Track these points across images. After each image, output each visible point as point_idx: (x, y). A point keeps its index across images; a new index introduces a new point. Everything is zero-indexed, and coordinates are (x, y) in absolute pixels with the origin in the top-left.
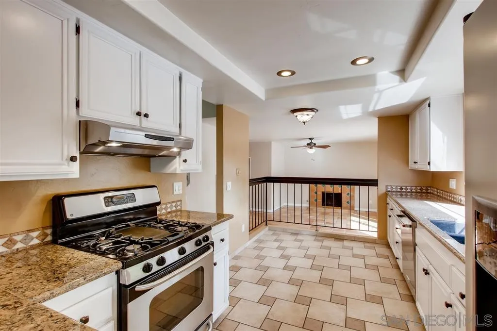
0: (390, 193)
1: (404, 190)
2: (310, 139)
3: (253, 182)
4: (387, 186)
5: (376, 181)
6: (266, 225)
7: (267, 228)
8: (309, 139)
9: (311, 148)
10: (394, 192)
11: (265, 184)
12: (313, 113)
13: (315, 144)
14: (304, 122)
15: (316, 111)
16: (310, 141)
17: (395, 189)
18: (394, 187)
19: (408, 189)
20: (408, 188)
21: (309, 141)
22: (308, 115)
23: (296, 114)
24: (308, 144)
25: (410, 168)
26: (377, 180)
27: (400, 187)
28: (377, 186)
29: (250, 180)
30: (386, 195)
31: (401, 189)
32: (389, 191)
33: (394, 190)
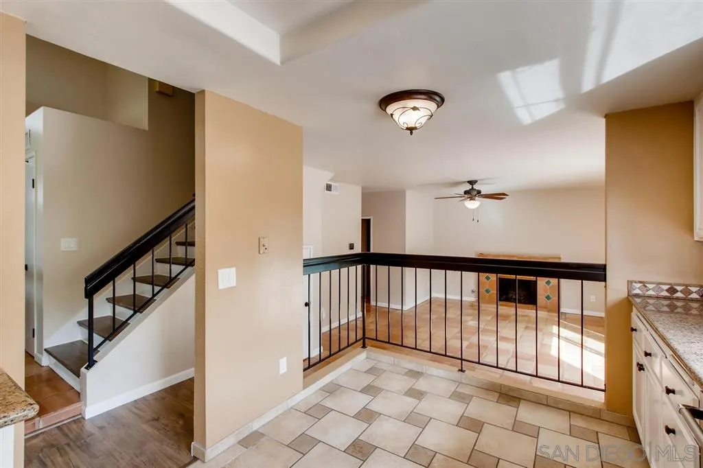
0: (638, 300)
1: (679, 295)
2: (472, 183)
4: (630, 283)
5: (603, 268)
6: (364, 347)
7: (363, 354)
8: (469, 182)
9: (471, 199)
10: (650, 297)
12: (432, 106)
13: (479, 192)
14: (411, 129)
15: (438, 99)
16: (470, 187)
17: (653, 289)
18: (650, 286)
19: (691, 293)
20: (694, 289)
21: (468, 187)
22: (415, 109)
24: (466, 192)
25: (696, 239)
26: (605, 266)
27: (666, 287)
28: (605, 280)
30: (628, 303)
31: (672, 290)
32: (637, 296)
33: (651, 293)
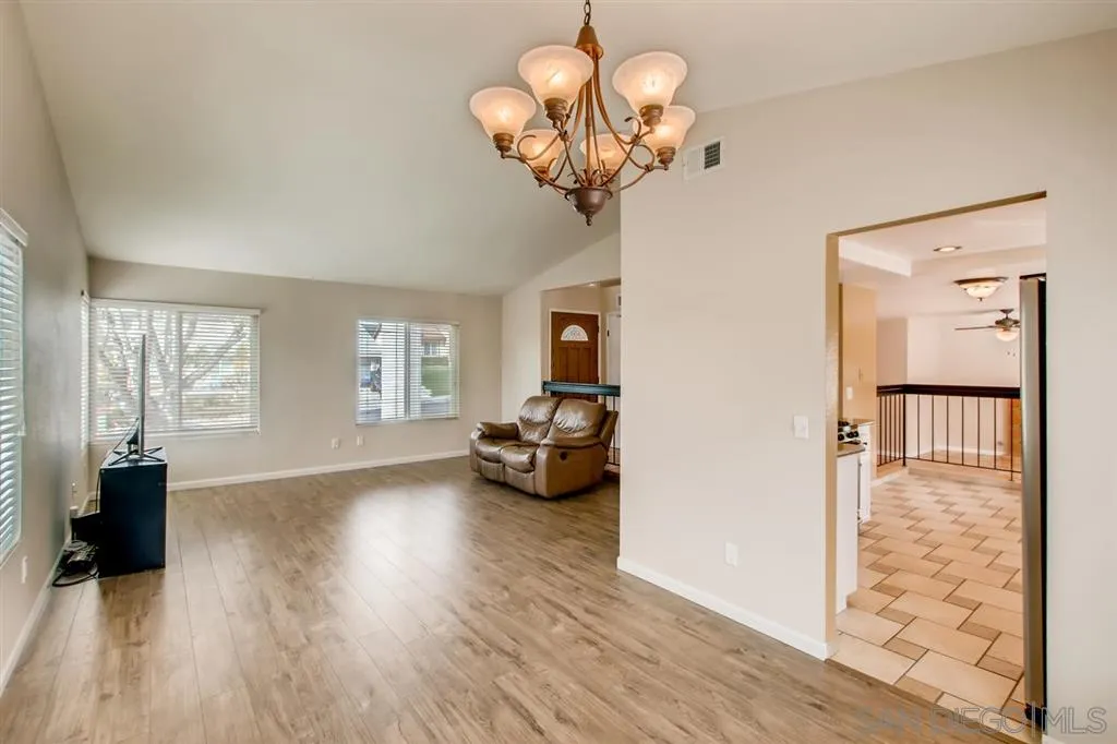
2: (1004, 311)
3: (883, 391)
6: (904, 464)
7: (906, 470)
8: (1001, 310)
9: (1005, 329)
11: (902, 396)
12: (998, 284)
13: (1016, 322)
14: (981, 298)
16: (1005, 316)
22: (987, 287)
23: (964, 286)
24: (997, 322)
29: (879, 388)
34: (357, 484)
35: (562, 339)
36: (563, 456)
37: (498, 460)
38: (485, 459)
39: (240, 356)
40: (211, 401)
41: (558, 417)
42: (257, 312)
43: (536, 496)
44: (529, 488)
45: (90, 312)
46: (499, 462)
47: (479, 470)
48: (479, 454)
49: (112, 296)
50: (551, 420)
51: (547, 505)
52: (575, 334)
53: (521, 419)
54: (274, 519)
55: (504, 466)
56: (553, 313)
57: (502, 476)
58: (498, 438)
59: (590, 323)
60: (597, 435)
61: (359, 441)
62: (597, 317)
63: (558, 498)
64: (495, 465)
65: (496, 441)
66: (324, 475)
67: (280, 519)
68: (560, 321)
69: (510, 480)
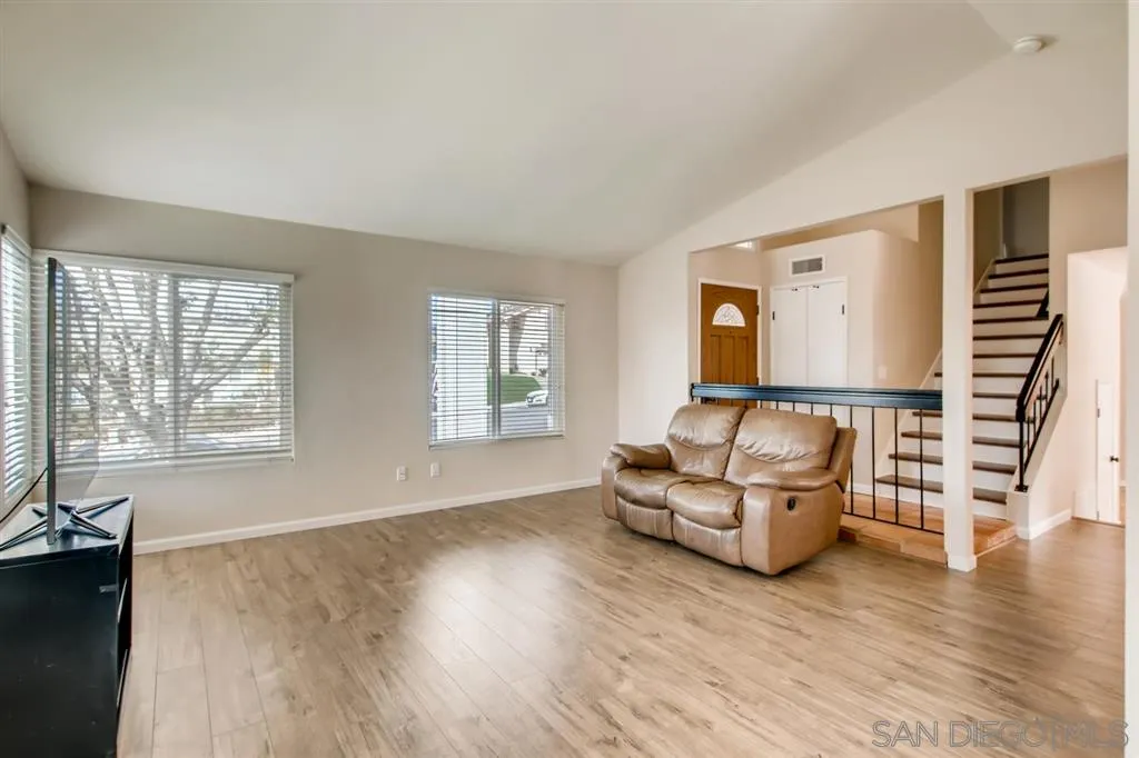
34: (440, 537)
35: (714, 323)
36: (791, 505)
37: (661, 505)
38: (635, 502)
39: (265, 361)
40: (231, 412)
41: (744, 437)
42: (290, 278)
43: (745, 570)
44: (730, 553)
45: (32, 270)
46: (665, 507)
47: (620, 517)
48: (620, 493)
49: (65, 246)
50: (732, 441)
51: (771, 586)
52: (729, 316)
53: (672, 438)
54: (326, 617)
55: (672, 513)
56: (702, 284)
57: (668, 529)
58: (646, 468)
59: (747, 301)
60: (828, 467)
61: (433, 469)
62: (755, 292)
63: (785, 573)
64: (654, 512)
65: (643, 472)
66: (387, 520)
67: (336, 616)
68: (713, 296)
69: (683, 538)
